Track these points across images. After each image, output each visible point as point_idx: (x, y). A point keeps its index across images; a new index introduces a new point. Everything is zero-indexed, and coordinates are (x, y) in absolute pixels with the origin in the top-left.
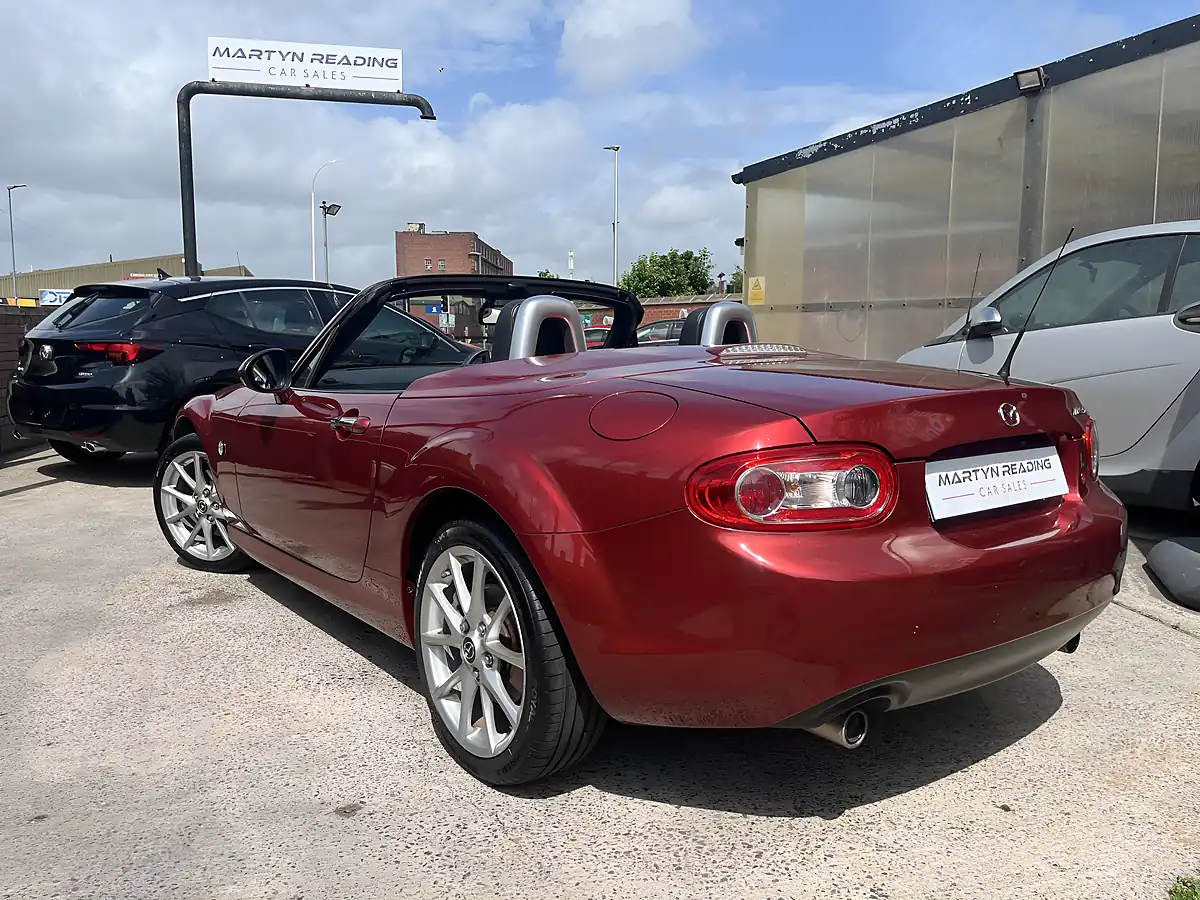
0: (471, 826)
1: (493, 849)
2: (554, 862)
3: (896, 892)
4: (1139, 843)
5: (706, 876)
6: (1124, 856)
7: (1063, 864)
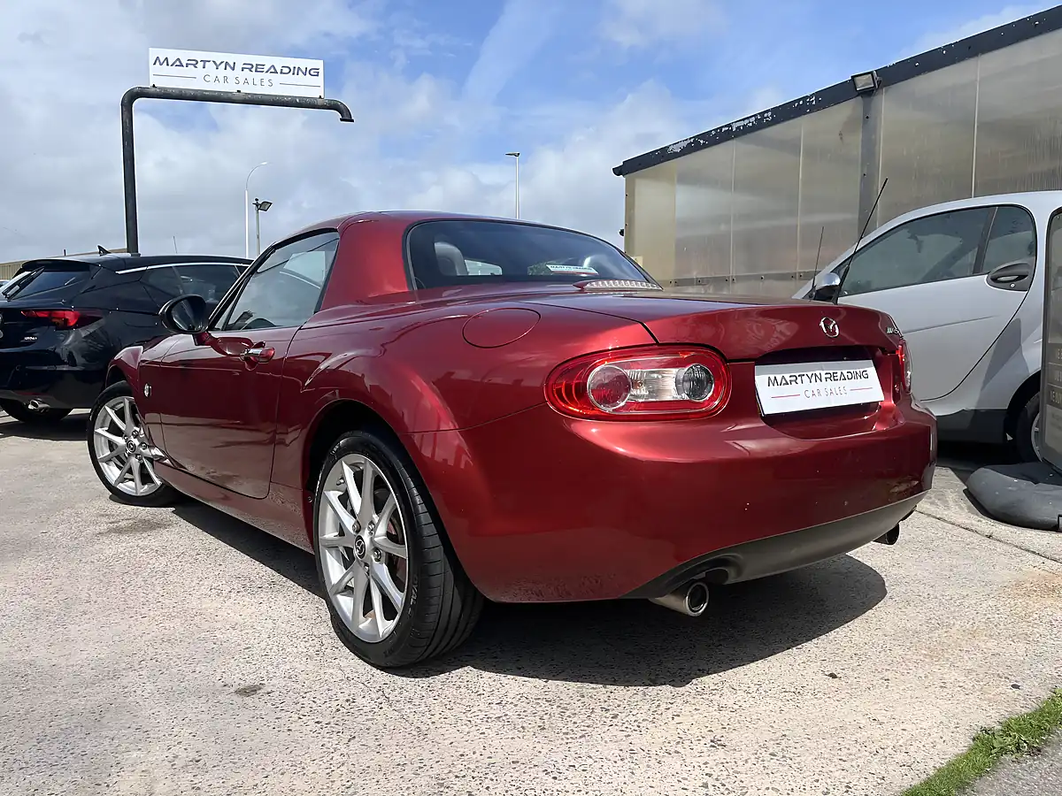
0: (359, 700)
1: (378, 718)
2: (432, 727)
3: (733, 742)
4: (949, 702)
5: (567, 734)
6: (936, 712)
7: (881, 719)
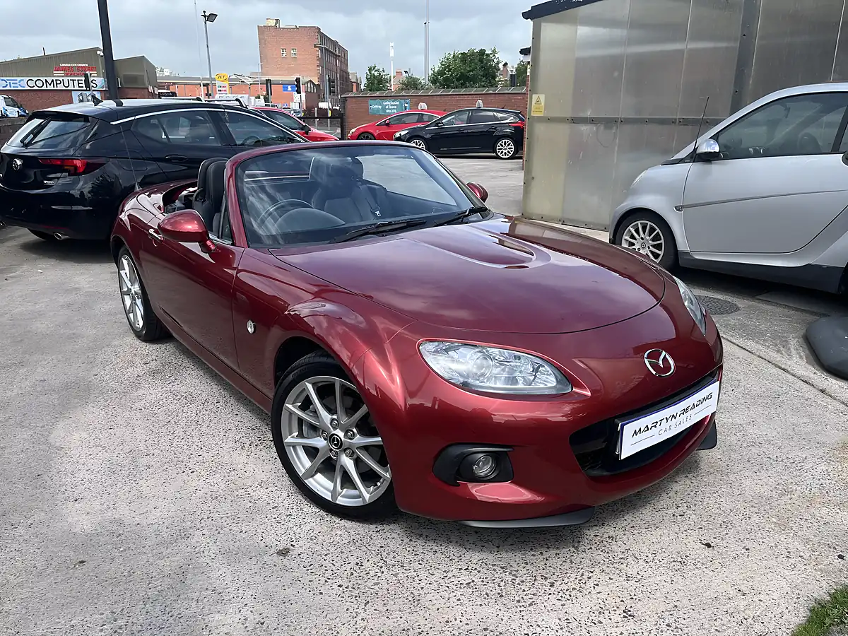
0: (366, 564)
1: (382, 582)
2: (421, 592)
3: (639, 612)
4: (793, 573)
5: (518, 601)
7: (743, 588)
